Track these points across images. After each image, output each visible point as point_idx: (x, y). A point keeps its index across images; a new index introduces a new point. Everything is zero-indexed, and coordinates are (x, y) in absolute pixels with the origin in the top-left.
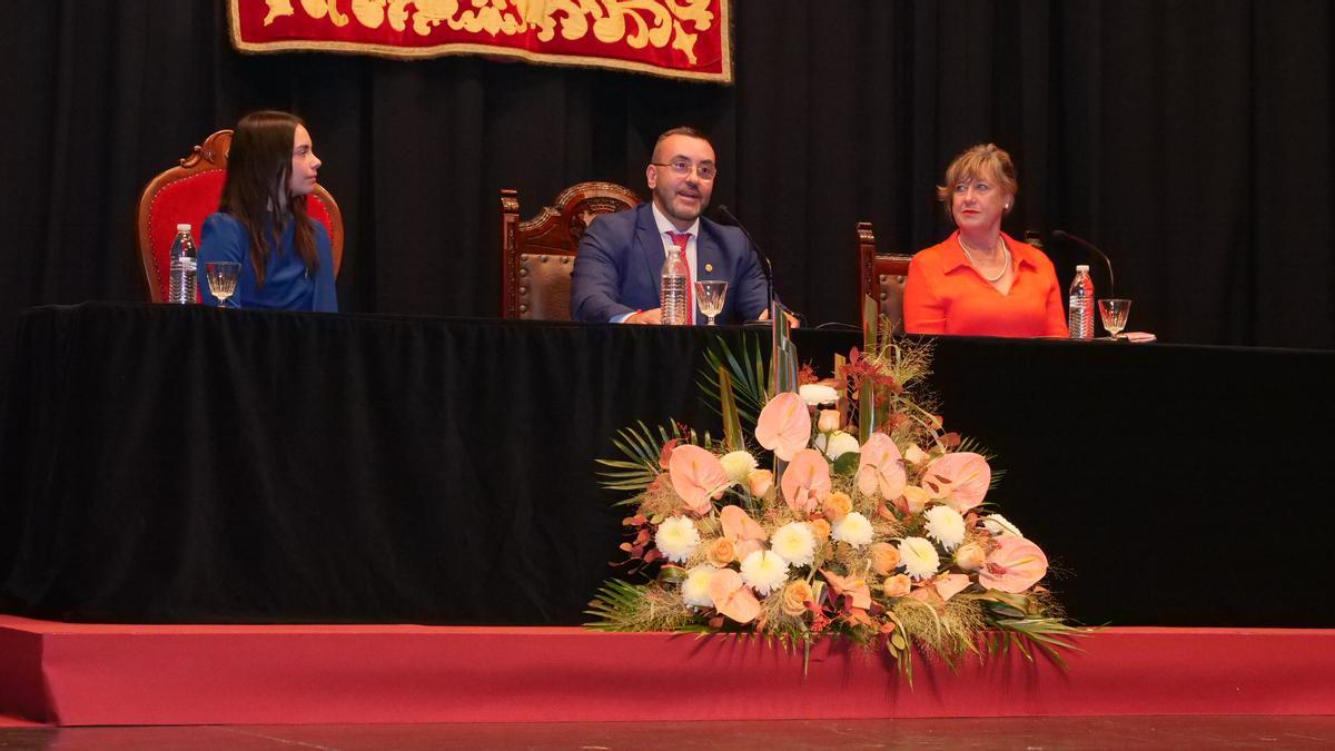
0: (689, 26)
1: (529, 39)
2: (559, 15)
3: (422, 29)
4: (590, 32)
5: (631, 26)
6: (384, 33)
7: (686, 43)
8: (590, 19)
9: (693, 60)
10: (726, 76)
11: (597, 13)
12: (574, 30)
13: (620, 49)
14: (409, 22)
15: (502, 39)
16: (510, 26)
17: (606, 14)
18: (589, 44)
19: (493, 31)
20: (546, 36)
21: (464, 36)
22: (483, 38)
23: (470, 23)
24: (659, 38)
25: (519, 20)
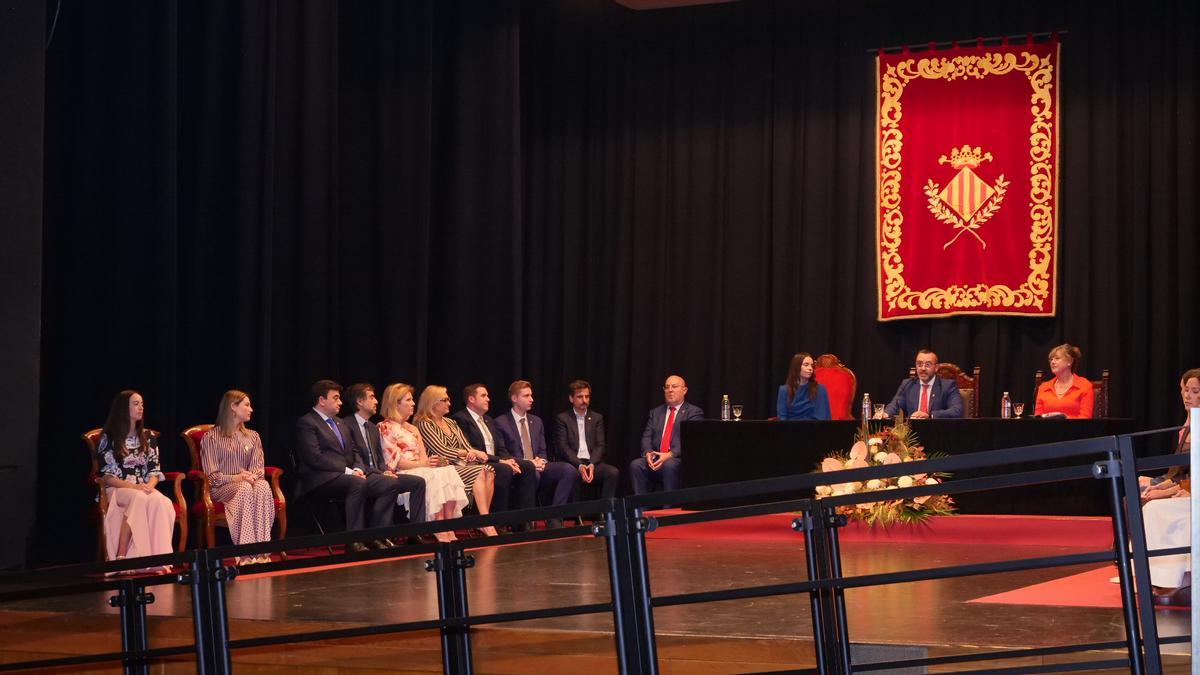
0: (1040, 297)
1: (983, 307)
2: (992, 297)
3: (947, 307)
4: (1001, 304)
5: (1017, 299)
6: (932, 310)
7: (1039, 303)
8: (1001, 298)
9: (1041, 309)
10: (1053, 314)
11: (1004, 295)
12: (997, 303)
13: (1012, 308)
14: (943, 305)
15: (971, 308)
16: (974, 303)
17: (1007, 296)
18: (1001, 308)
19: (967, 306)
20: (989, 305)
21: (958, 309)
22: (963, 309)
23: (960, 304)
24: (1028, 302)
25: (979, 301)
